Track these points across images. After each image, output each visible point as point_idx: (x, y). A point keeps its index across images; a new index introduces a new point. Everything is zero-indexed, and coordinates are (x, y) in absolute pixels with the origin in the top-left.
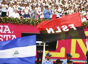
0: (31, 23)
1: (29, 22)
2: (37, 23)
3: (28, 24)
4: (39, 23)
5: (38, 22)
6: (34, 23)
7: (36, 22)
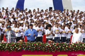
0: (6, 48)
1: (3, 47)
2: (15, 48)
3: (2, 50)
4: (17, 47)
5: (15, 46)
6: (11, 48)
7: (14, 46)
